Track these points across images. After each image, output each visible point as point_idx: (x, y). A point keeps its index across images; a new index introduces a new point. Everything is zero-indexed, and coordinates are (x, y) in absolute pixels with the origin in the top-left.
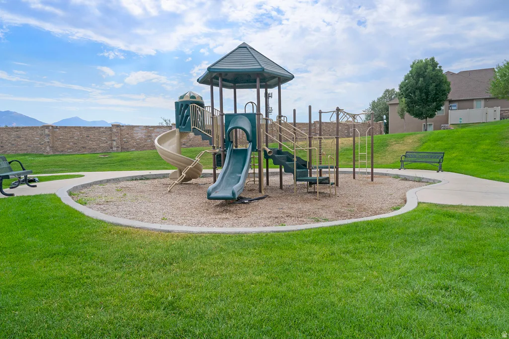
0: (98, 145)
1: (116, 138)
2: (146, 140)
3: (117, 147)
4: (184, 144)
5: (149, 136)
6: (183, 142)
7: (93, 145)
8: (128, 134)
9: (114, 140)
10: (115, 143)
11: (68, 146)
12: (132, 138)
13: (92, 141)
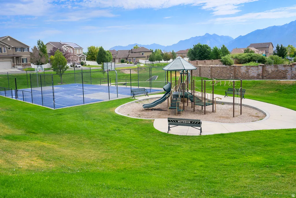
0: (226, 75)
1: (232, 72)
2: (246, 74)
3: (233, 77)
4: (265, 77)
5: (248, 71)
6: (265, 76)
7: (224, 75)
8: (238, 70)
9: (232, 73)
10: (232, 75)
11: (216, 75)
12: (240, 72)
13: (224, 73)
